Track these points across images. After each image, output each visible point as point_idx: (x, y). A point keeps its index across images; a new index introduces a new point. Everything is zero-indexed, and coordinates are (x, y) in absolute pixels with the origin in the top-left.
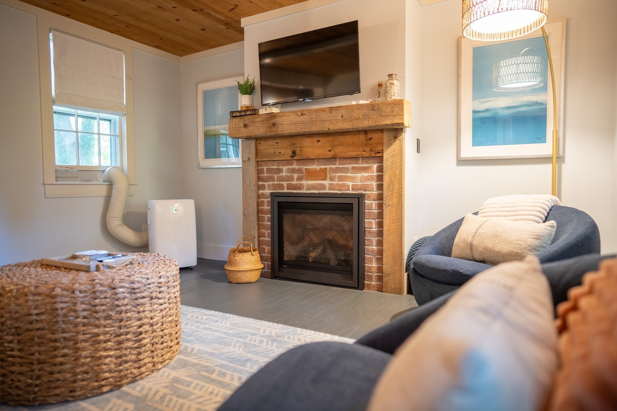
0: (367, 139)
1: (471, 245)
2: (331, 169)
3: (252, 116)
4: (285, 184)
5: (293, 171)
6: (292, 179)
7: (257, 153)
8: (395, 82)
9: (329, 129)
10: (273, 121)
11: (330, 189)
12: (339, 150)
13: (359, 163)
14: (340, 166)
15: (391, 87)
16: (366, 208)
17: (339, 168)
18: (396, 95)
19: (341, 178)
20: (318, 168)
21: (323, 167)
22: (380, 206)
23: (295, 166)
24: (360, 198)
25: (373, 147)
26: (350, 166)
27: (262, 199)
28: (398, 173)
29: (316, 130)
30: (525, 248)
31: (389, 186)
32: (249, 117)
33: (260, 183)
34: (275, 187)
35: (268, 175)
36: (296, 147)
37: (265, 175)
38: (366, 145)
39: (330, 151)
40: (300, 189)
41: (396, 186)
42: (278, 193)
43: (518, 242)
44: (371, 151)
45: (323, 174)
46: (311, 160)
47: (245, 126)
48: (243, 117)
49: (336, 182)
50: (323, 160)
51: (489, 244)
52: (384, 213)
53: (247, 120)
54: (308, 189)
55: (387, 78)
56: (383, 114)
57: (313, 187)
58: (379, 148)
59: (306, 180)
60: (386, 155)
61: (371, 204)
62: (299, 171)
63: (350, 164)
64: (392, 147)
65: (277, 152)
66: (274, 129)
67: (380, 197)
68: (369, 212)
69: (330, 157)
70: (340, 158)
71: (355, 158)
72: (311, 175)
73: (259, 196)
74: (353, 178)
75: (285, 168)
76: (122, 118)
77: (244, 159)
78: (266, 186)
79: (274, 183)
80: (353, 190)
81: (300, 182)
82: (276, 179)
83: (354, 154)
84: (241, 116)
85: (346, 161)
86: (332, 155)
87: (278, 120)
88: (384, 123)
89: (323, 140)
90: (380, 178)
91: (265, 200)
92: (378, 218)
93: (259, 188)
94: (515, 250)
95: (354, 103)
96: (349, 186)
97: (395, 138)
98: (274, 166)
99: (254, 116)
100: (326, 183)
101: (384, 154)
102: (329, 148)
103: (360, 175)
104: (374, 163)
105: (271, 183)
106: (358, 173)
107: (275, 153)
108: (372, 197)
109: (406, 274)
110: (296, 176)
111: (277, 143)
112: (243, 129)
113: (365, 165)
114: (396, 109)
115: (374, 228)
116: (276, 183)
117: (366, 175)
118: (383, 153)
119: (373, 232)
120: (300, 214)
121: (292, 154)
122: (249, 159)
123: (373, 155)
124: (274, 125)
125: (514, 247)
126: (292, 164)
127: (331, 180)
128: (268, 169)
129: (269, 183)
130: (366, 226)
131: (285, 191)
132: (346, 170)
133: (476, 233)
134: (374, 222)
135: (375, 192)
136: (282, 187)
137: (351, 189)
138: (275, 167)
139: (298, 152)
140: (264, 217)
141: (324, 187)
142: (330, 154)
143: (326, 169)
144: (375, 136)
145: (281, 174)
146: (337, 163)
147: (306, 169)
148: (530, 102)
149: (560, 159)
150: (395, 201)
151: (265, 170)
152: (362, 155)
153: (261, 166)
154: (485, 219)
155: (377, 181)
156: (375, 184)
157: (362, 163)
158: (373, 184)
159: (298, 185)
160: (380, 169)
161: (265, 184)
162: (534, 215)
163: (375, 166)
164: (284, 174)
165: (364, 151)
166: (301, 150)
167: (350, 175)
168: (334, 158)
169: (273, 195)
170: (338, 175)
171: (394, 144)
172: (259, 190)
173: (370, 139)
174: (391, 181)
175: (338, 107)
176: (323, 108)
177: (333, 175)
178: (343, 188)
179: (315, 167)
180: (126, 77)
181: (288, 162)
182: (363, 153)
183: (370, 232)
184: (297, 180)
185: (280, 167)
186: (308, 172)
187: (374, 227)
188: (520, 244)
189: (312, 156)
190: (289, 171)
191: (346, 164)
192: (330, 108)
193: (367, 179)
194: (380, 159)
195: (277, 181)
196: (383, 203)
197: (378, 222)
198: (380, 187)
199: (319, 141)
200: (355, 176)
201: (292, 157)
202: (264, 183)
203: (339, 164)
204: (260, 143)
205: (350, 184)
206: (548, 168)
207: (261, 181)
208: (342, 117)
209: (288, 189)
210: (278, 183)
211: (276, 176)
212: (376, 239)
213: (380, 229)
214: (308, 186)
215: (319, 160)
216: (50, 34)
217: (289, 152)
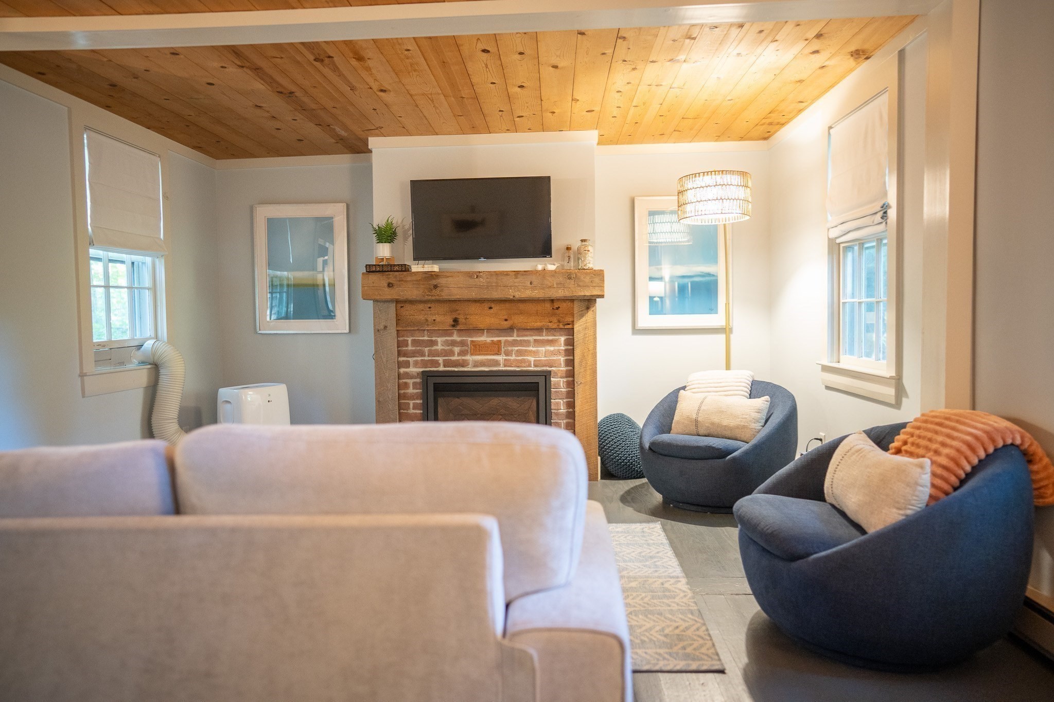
0: (553, 309)
1: (696, 421)
2: (506, 341)
3: (401, 273)
4: (440, 360)
5: (454, 343)
6: (452, 353)
7: (398, 321)
8: (590, 248)
9: (514, 296)
10: (434, 282)
11: (505, 366)
12: (518, 320)
13: (542, 336)
14: (519, 339)
15: (586, 254)
16: (552, 387)
17: (517, 340)
18: (591, 262)
19: (519, 353)
20: (489, 340)
21: (495, 339)
22: (571, 384)
23: (456, 337)
24: (547, 375)
25: (561, 317)
26: (531, 339)
27: (404, 381)
28: (591, 347)
29: (497, 297)
30: (750, 421)
31: (581, 362)
32: (397, 273)
33: (401, 359)
34: (425, 363)
35: (414, 348)
36: (459, 314)
37: (410, 348)
38: (554, 315)
39: (506, 320)
40: (463, 366)
41: (590, 362)
42: (434, 371)
43: (744, 416)
44: (559, 322)
45: (496, 348)
46: (478, 330)
47: (390, 285)
48: (387, 273)
49: (513, 357)
50: (497, 332)
51: (716, 419)
52: (576, 391)
53: (392, 277)
54: (475, 366)
55: (579, 243)
56: (581, 284)
57: (482, 364)
58: (569, 319)
59: (472, 354)
60: (577, 327)
61: (559, 383)
62: (462, 343)
63: (532, 336)
64: (584, 319)
65: (429, 319)
66: (437, 292)
67: (571, 374)
68: (556, 391)
69: (506, 327)
70: (518, 330)
71: (539, 330)
72: (478, 348)
73: (400, 376)
74: (535, 353)
75: (439, 340)
76: (157, 261)
77: (377, 327)
78: (411, 364)
79: (423, 358)
80: (535, 366)
81: (463, 358)
82: (427, 354)
83: (538, 324)
84: (383, 271)
85: (528, 333)
86: (508, 326)
87: (442, 281)
88: (582, 294)
89: (496, 308)
90: (570, 352)
91: (410, 382)
92: (567, 398)
93: (400, 364)
94: (742, 424)
95: (540, 267)
96: (531, 362)
97: (588, 308)
98: (424, 337)
99: (405, 273)
100: (500, 358)
101: (575, 326)
102: (506, 317)
103: (544, 349)
104: (561, 335)
105: (420, 359)
106: (541, 347)
107: (427, 320)
108: (559, 375)
109: (599, 458)
110: (457, 350)
111: (430, 308)
112: (387, 290)
113: (551, 338)
114: (597, 280)
115: (563, 410)
116: (426, 358)
117: (552, 348)
118: (573, 325)
119: (562, 414)
120: (458, 398)
121: (453, 323)
122: (385, 327)
123: (561, 326)
124: (436, 287)
125: (741, 421)
126: (451, 335)
127: (507, 355)
128: (413, 341)
129: (415, 359)
130: (552, 407)
131: (441, 368)
132: (527, 343)
133: (699, 409)
134: (562, 402)
135: (563, 368)
136: (436, 364)
137: (532, 366)
138: (426, 338)
139: (461, 319)
140: (409, 404)
141: (497, 363)
142: (506, 324)
143: (500, 341)
144: (564, 306)
145: (435, 348)
146: (515, 334)
147: (472, 341)
148: (703, 272)
150: (589, 378)
151: (410, 342)
152: (548, 326)
153: (403, 336)
154: (702, 396)
155: (565, 356)
156: (562, 359)
157: (547, 335)
158: (560, 359)
159: (461, 361)
160: (570, 343)
161: (409, 361)
162: (742, 391)
163: (563, 339)
164: (439, 347)
165: (550, 322)
166: (466, 319)
167: (531, 348)
168: (511, 329)
169: (426, 376)
170: (516, 348)
171: (587, 315)
172: (399, 368)
173: (558, 308)
174: (583, 356)
175: (525, 271)
176: (505, 271)
177: (510, 348)
178: (523, 364)
179: (485, 338)
180: (163, 196)
181: (446, 333)
182: (549, 324)
183: (557, 414)
184: (459, 354)
185: (434, 339)
186: (475, 346)
187: (562, 408)
188: (746, 418)
189: (482, 326)
190: (446, 343)
191: (526, 336)
192: (514, 271)
193: (553, 353)
194: (571, 332)
195: (429, 356)
196: (574, 380)
197: (567, 402)
198: (570, 363)
199: (491, 308)
200: (538, 350)
201: (453, 326)
202: (408, 359)
203: (518, 336)
204: (402, 307)
205: (532, 359)
207: (404, 356)
208: (531, 283)
209: (445, 366)
210: (430, 358)
211: (426, 349)
212: (565, 421)
213: (569, 410)
214: (474, 363)
215: (490, 330)
216: (85, 136)
217: (450, 321)
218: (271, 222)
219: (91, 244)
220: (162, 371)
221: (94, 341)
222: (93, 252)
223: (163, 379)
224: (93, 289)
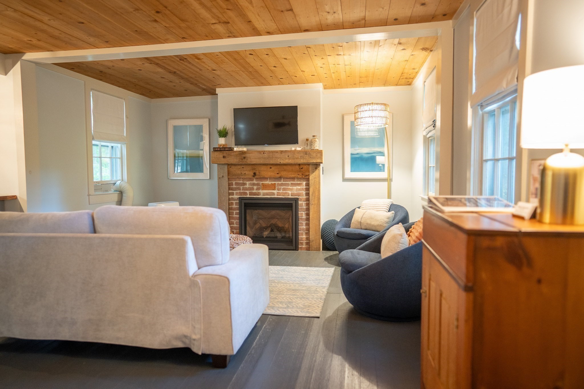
0: (300, 168)
1: (361, 222)
2: (278, 184)
3: (229, 151)
4: (248, 192)
5: (254, 184)
6: (253, 189)
7: (229, 173)
8: (317, 140)
9: (280, 163)
10: (244, 156)
11: (277, 195)
12: (283, 174)
13: (295, 181)
14: (284, 183)
15: (315, 142)
16: (299, 206)
17: (283, 183)
18: (317, 146)
19: (284, 189)
20: (270, 183)
21: (273, 183)
22: (308, 205)
23: (255, 182)
24: (296, 200)
25: (303, 172)
26: (290, 183)
27: (231, 201)
28: (317, 187)
29: (272, 163)
30: (384, 223)
31: (313, 194)
32: (227, 152)
33: (230, 191)
34: (241, 194)
35: (236, 186)
36: (256, 171)
37: (234, 186)
38: (300, 171)
39: (278, 174)
40: (258, 195)
41: (317, 194)
42: (245, 197)
43: (381, 220)
44: (303, 175)
45: (273, 187)
46: (265, 178)
47: (224, 157)
48: (223, 151)
49: (281, 191)
50: (274, 179)
51: (369, 222)
52: (310, 208)
53: (225, 153)
54: (264, 195)
55: (312, 137)
56: (311, 157)
57: (267, 194)
58: (308, 174)
59: (262, 190)
60: (311, 178)
61: (302, 204)
62: (258, 184)
63: (290, 181)
64: (314, 174)
65: (243, 173)
66: (245, 160)
67: (308, 200)
68: (301, 208)
69: (278, 177)
70: (284, 178)
71: (293, 179)
72: (265, 187)
73: (229, 199)
74: (291, 190)
75: (247, 183)
76: (123, 146)
77: (219, 176)
78: (235, 193)
79: (240, 191)
80: (292, 196)
81: (258, 191)
82: (242, 189)
83: (293, 176)
84: (221, 151)
85: (288, 180)
86: (279, 176)
87: (247, 155)
88: (312, 161)
89: (273, 168)
90: (308, 189)
91: (234, 202)
92: (306, 211)
93: (230, 194)
94: (380, 224)
95: (293, 149)
96: (289, 194)
97: (316, 168)
98: (240, 181)
99: (231, 151)
100: (275, 192)
101: (310, 177)
102: (278, 172)
103: (295, 187)
104: (304, 181)
105: (238, 191)
106: (294, 187)
107: (241, 173)
108: (303, 200)
109: (321, 240)
110: (255, 187)
111: (243, 168)
112: (223, 159)
113: (299, 182)
114: (319, 155)
115: (304, 217)
116: (241, 191)
117: (299, 187)
118: (309, 176)
119: (304, 219)
120: (256, 210)
121: (253, 175)
122: (223, 176)
123: (304, 177)
124: (244, 158)
125: (379, 223)
126: (253, 180)
127: (278, 190)
128: (236, 183)
129: (236, 191)
130: (299, 215)
131: (248, 196)
132: (288, 185)
133: (362, 217)
134: (304, 213)
135: (305, 197)
136: (246, 194)
137: (290, 195)
138: (241, 182)
139: (257, 173)
140: (233, 212)
141: (274, 194)
142: (278, 176)
143: (275, 184)
144: (305, 167)
145: (245, 186)
146: (282, 180)
147: (262, 184)
148: (377, 151)
149: (391, 180)
150: (316, 202)
151: (234, 183)
152: (297, 177)
153: (231, 181)
154: (365, 211)
155: (306, 191)
156: (304, 192)
157: (297, 181)
158: (303, 193)
159: (257, 193)
160: (308, 185)
161: (234, 192)
162: (385, 209)
163: (304, 183)
164: (247, 186)
165: (299, 175)
166: (259, 173)
167: (289, 187)
168: (280, 178)
169: (241, 199)
170: (283, 187)
171: (315, 172)
172: (229, 195)
173: (302, 168)
174: (314, 191)
175: (285, 151)
176: (276, 151)
177: (280, 187)
178: (286, 195)
179: (268, 182)
180: (126, 117)
181: (250, 179)
182: (298, 176)
183: (301, 219)
184: (256, 190)
185: (245, 182)
186: (264, 186)
187: (304, 216)
188: (382, 221)
189: (266, 176)
190: (250, 184)
191: (287, 181)
192: (281, 151)
193: (300, 190)
194: (308, 180)
195: (242, 190)
196: (309, 203)
197: (306, 213)
198: (308, 194)
199: (271, 168)
200: (293, 188)
201: (254, 176)
202: (233, 191)
203: (283, 181)
204: (230, 167)
205: (290, 192)
206: (386, 184)
207: (231, 190)
208: (288, 156)
209: (250, 195)
210: (243, 191)
211: (241, 187)
212: (305, 222)
213: (307, 217)
214: (263, 194)
215: (271, 178)
216: (91, 93)
217: (252, 173)
218: (175, 128)
219: (93, 139)
220: (124, 195)
221: (94, 181)
222: (94, 142)
223: (124, 198)
224: (93, 158)
